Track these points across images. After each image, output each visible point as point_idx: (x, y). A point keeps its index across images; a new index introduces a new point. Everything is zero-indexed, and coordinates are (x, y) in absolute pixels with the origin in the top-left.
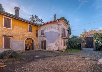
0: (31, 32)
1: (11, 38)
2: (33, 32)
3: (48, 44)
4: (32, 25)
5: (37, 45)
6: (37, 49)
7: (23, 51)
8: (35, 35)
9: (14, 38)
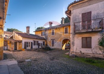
1: (54, 40)
4: (68, 27)
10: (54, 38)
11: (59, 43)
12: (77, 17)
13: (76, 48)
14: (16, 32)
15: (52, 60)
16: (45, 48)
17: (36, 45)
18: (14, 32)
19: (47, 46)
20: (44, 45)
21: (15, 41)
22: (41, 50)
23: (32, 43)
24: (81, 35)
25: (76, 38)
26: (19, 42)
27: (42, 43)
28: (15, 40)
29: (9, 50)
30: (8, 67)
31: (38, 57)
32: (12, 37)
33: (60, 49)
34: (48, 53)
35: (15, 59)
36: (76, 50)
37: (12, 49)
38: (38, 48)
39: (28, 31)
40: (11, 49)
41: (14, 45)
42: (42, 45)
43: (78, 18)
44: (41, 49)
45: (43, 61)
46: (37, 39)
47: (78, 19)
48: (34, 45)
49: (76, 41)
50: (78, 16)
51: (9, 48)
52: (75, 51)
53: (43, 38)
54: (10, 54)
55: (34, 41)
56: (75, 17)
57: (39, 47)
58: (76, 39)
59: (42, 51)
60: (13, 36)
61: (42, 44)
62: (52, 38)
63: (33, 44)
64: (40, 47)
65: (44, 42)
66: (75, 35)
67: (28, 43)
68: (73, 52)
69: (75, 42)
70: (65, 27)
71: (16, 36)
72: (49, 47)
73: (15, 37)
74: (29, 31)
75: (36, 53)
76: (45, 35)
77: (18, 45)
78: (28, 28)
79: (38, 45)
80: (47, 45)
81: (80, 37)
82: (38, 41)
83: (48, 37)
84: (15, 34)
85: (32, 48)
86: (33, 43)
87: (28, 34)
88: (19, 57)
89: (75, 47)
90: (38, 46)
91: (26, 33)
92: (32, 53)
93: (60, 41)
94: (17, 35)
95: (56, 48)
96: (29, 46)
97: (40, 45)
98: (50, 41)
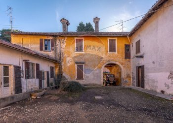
0: (115, 51)
1: (84, 65)
2: (118, 52)
3: (149, 74)
4: (116, 39)
5: (128, 76)
6: (129, 85)
7: (100, 85)
8: (124, 56)
9: (87, 65)
10: (82, 61)
11: (97, 71)
17: (33, 77)
27: (49, 70)
55: (27, 64)
61: (48, 73)
63: (23, 75)
65: (52, 69)
70: (108, 39)
79: (37, 77)
80: (60, 75)
82: (38, 65)
83: (65, 55)
86: (23, 68)
90: (38, 80)
93: (99, 68)
97: (44, 77)
98: (71, 66)
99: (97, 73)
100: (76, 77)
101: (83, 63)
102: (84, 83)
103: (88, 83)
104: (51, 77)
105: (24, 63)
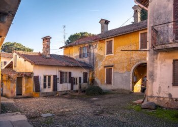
0: (146, 47)
1: (113, 68)
9: (116, 69)
10: (111, 64)
11: (126, 75)
12: (162, 11)
13: (160, 87)
14: (18, 53)
15: (97, 115)
16: (89, 89)
17: (66, 82)
18: (15, 54)
19: (95, 85)
20: (85, 81)
21: (19, 73)
22: (77, 94)
23: (55, 77)
24: (171, 55)
25: (159, 62)
26: (25, 75)
27: (82, 76)
28: (18, 71)
29: (6, 96)
30: (12, 123)
31: (67, 110)
32: (10, 66)
33: (128, 91)
34: (93, 102)
35: (21, 112)
36: (160, 92)
37: (12, 92)
38: (69, 89)
39: (47, 48)
40: (10, 94)
41: (15, 85)
42: (80, 82)
43: (165, 13)
44: (77, 91)
45: (76, 117)
46: (67, 66)
47: (163, 15)
48: (61, 82)
49: (159, 68)
50: (165, 7)
51: (5, 92)
52: (155, 94)
53: (85, 63)
54: (10, 104)
55: (61, 73)
56: (158, 10)
57: (72, 88)
58: (159, 65)
59: (78, 96)
60: (12, 62)
61: (80, 78)
62: (107, 63)
63: (59, 81)
64: (76, 87)
65: (85, 75)
66: (157, 54)
67: (47, 77)
68: (152, 97)
69: (155, 71)
70: (140, 33)
71: (21, 63)
72: (100, 85)
73: (17, 65)
74: (49, 47)
75: (64, 101)
76: (89, 54)
77: (24, 85)
78: (47, 39)
79: (70, 82)
80: (93, 80)
81: (170, 58)
82: (70, 73)
83: (97, 59)
84: (18, 56)
85: (56, 89)
86: (59, 76)
87: (48, 56)
88: (28, 109)
89: (156, 85)
90: (70, 85)
91: (42, 52)
92: (56, 101)
93: (128, 70)
94: (22, 60)
95: (118, 90)
96: (49, 84)
97: (76, 82)
98: (102, 70)
99: (126, 76)
100: (106, 82)
101: (112, 66)
102: (113, 88)
103: (116, 88)
104: (84, 82)
105: (59, 73)
